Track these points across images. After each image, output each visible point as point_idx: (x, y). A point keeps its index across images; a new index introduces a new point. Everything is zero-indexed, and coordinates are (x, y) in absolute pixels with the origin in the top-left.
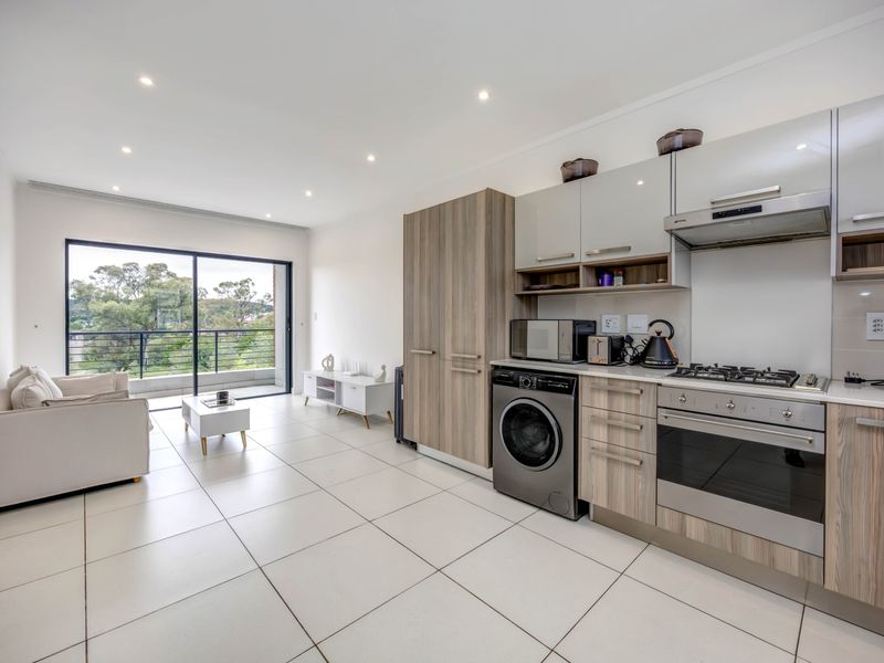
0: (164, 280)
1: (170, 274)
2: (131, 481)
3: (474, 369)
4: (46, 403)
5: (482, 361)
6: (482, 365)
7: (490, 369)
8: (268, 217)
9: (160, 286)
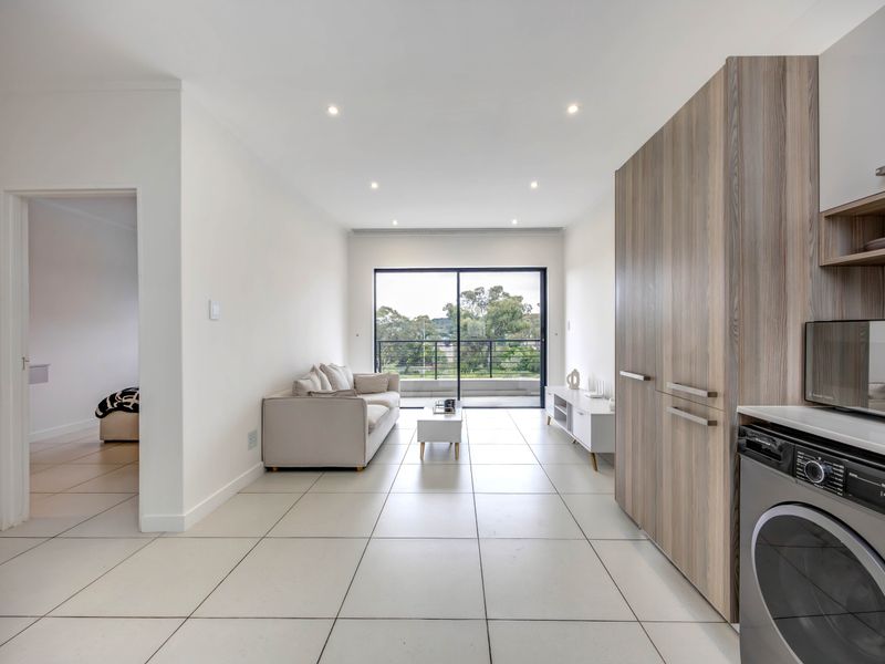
0: (501, 299)
1: (506, 295)
2: (354, 470)
3: (704, 416)
4: (309, 393)
5: (719, 403)
6: (718, 410)
7: (737, 422)
8: (514, 223)
9: (497, 304)
